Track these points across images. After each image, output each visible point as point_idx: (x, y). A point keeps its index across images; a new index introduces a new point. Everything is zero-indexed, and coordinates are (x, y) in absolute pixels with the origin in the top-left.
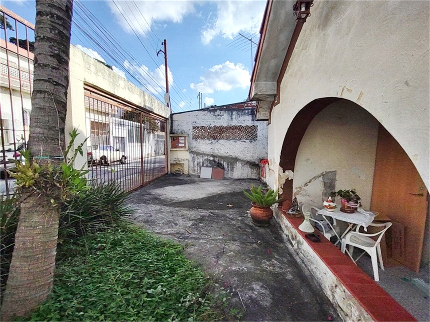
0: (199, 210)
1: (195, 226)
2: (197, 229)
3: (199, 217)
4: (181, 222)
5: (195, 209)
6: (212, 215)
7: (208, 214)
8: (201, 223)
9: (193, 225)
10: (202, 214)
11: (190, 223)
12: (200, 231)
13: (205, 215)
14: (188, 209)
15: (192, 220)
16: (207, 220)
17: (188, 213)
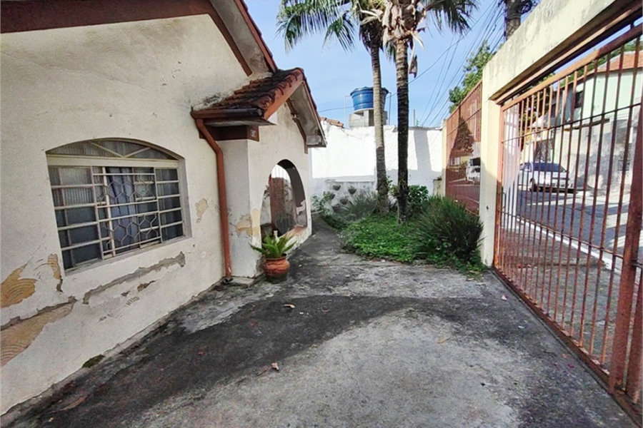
0: (349, 295)
1: (354, 274)
2: (352, 272)
3: (349, 284)
4: (372, 277)
5: (355, 295)
6: (332, 288)
7: (336, 289)
8: (348, 277)
9: (357, 275)
10: (344, 288)
11: (360, 276)
12: (349, 270)
13: (341, 287)
14: (367, 295)
15: (358, 280)
16: (340, 281)
17: (367, 288)
